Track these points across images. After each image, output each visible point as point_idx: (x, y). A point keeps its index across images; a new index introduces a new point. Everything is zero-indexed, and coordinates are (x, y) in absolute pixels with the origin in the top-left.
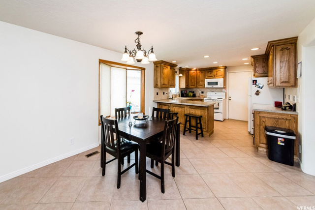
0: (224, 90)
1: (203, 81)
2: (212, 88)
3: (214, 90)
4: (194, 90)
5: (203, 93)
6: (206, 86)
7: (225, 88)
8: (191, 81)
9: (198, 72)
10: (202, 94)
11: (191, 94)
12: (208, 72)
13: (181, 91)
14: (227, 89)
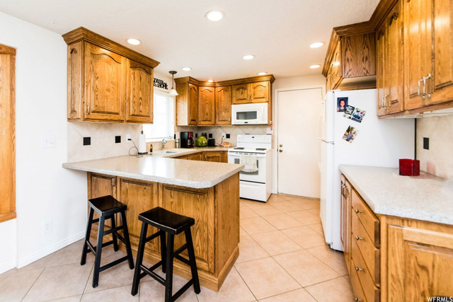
0: (268, 130)
1: (228, 110)
2: (246, 125)
3: (250, 130)
4: (212, 131)
5: (228, 136)
6: (235, 121)
7: (269, 125)
8: (204, 110)
9: (218, 89)
10: (228, 140)
11: (203, 140)
12: (238, 89)
13: (182, 134)
14: (275, 127)
